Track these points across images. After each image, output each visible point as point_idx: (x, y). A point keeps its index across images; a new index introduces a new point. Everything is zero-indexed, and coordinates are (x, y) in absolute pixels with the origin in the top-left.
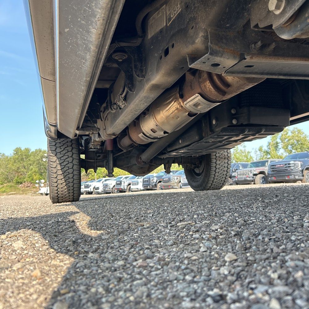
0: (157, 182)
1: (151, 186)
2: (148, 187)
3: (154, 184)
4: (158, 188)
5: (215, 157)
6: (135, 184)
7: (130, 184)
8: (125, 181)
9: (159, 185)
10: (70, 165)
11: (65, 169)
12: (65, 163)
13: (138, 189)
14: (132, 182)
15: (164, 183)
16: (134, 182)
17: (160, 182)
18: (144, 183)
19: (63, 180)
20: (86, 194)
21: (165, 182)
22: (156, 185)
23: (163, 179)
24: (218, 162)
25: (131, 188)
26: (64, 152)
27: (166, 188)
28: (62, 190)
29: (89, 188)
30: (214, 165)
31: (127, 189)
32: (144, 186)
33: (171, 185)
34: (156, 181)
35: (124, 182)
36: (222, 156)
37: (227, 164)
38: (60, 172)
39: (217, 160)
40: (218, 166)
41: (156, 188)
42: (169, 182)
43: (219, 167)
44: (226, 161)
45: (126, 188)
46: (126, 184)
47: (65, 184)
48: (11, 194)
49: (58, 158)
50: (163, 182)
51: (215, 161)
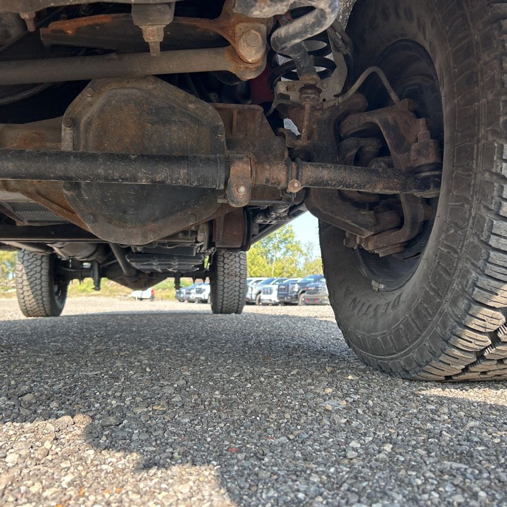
0: (300, 292)
1: (289, 298)
2: (284, 298)
3: (294, 294)
4: (300, 302)
5: (222, 273)
6: (267, 293)
7: (260, 293)
8: (254, 287)
9: (302, 298)
10: (38, 276)
11: (32, 279)
12: (32, 273)
13: (270, 300)
14: (264, 289)
15: (308, 295)
16: (266, 290)
17: (303, 292)
18: (280, 293)
19: (30, 292)
20: (199, 302)
21: (310, 293)
22: (297, 297)
23: (307, 288)
24: (226, 280)
25: (261, 298)
26: (33, 260)
27: (311, 302)
28: (30, 302)
29: (201, 293)
30: (222, 283)
31: (255, 300)
32: (280, 296)
33: (319, 299)
34: (297, 290)
35: (252, 289)
36: (232, 273)
37: (238, 283)
38: (26, 283)
39: (224, 277)
40: (226, 285)
41: (297, 302)
42: (315, 293)
43: (228, 286)
44: (238, 279)
45: (254, 297)
46: (255, 291)
47: (32, 296)
48: (92, 295)
49: (25, 267)
50: (307, 293)
51: (222, 278)
